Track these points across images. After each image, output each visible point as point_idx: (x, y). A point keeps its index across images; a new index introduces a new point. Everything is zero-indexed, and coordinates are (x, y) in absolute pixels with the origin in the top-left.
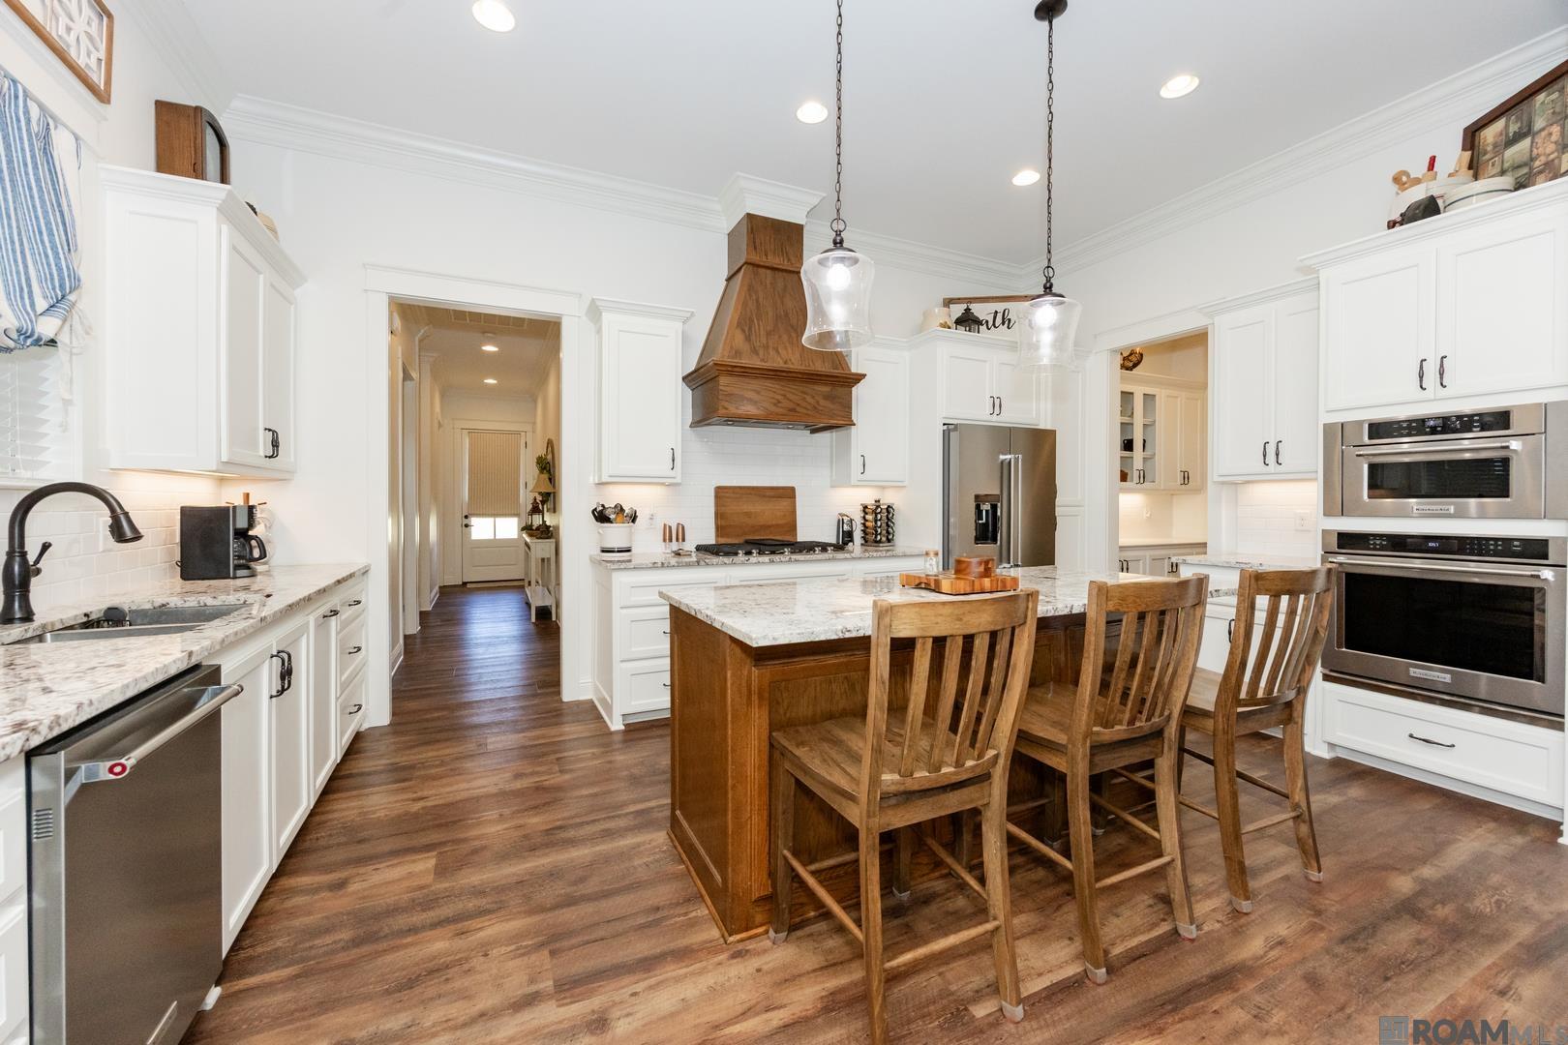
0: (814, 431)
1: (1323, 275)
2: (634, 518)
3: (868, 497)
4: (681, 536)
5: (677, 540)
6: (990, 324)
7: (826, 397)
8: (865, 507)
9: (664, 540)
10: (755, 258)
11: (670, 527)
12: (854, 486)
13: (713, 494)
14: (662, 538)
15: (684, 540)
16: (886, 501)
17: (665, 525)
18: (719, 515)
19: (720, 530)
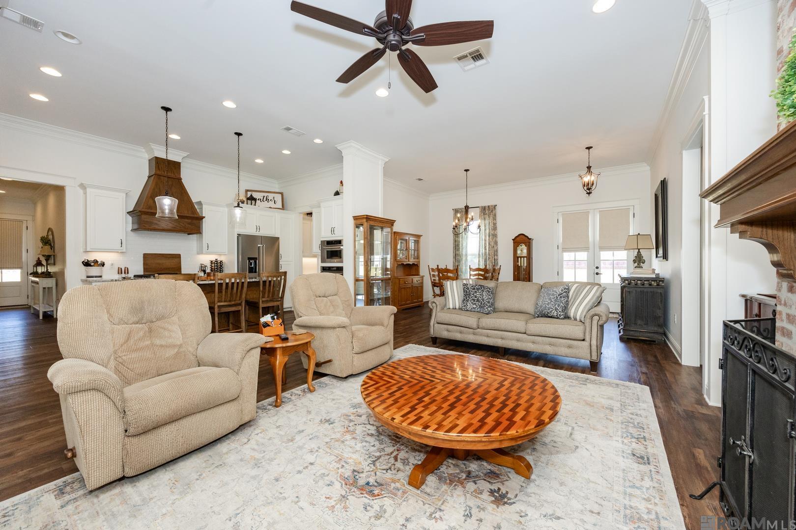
0: (188, 234)
1: (322, 204)
2: (103, 265)
3: (213, 258)
4: (127, 271)
5: (125, 273)
6: (262, 200)
7: (189, 224)
8: (212, 262)
9: (119, 273)
10: (158, 172)
11: (121, 268)
12: (205, 254)
13: (142, 256)
14: (117, 273)
15: (128, 273)
16: (219, 259)
17: (119, 268)
18: (145, 264)
19: (145, 269)
